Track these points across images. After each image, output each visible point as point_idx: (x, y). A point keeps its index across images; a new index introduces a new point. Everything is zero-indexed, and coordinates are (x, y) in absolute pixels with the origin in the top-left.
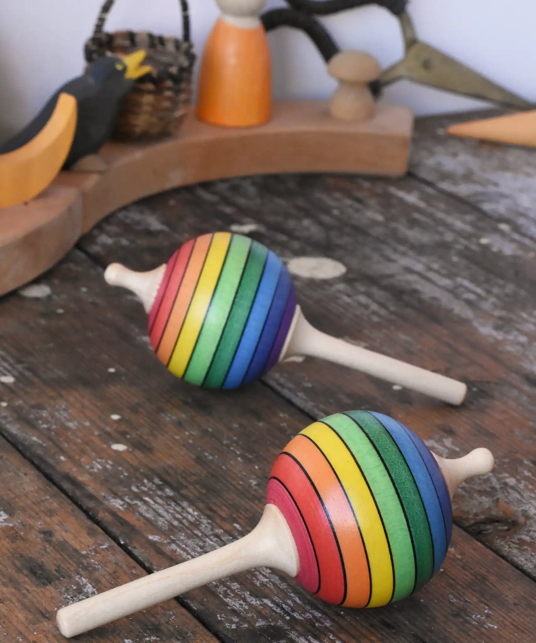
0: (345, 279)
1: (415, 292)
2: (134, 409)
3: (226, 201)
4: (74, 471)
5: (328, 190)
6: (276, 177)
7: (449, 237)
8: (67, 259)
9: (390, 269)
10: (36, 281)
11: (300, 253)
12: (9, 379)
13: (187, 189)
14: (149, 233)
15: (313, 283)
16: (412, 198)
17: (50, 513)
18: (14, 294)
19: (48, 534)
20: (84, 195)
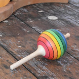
0: (58, 20)
1: (70, 22)
2: (22, 40)
3: (38, 7)
4: (12, 50)
5: (55, 5)
6: (46, 3)
7: (75, 13)
8: (11, 16)
9: (65, 18)
10: (6, 20)
11: (50, 15)
12: (1, 36)
13: (31, 5)
14: (25, 12)
15: (52, 20)
16: (69, 7)
17: (8, 57)
18: (2, 22)
19: (8, 61)
20: (14, 6)
